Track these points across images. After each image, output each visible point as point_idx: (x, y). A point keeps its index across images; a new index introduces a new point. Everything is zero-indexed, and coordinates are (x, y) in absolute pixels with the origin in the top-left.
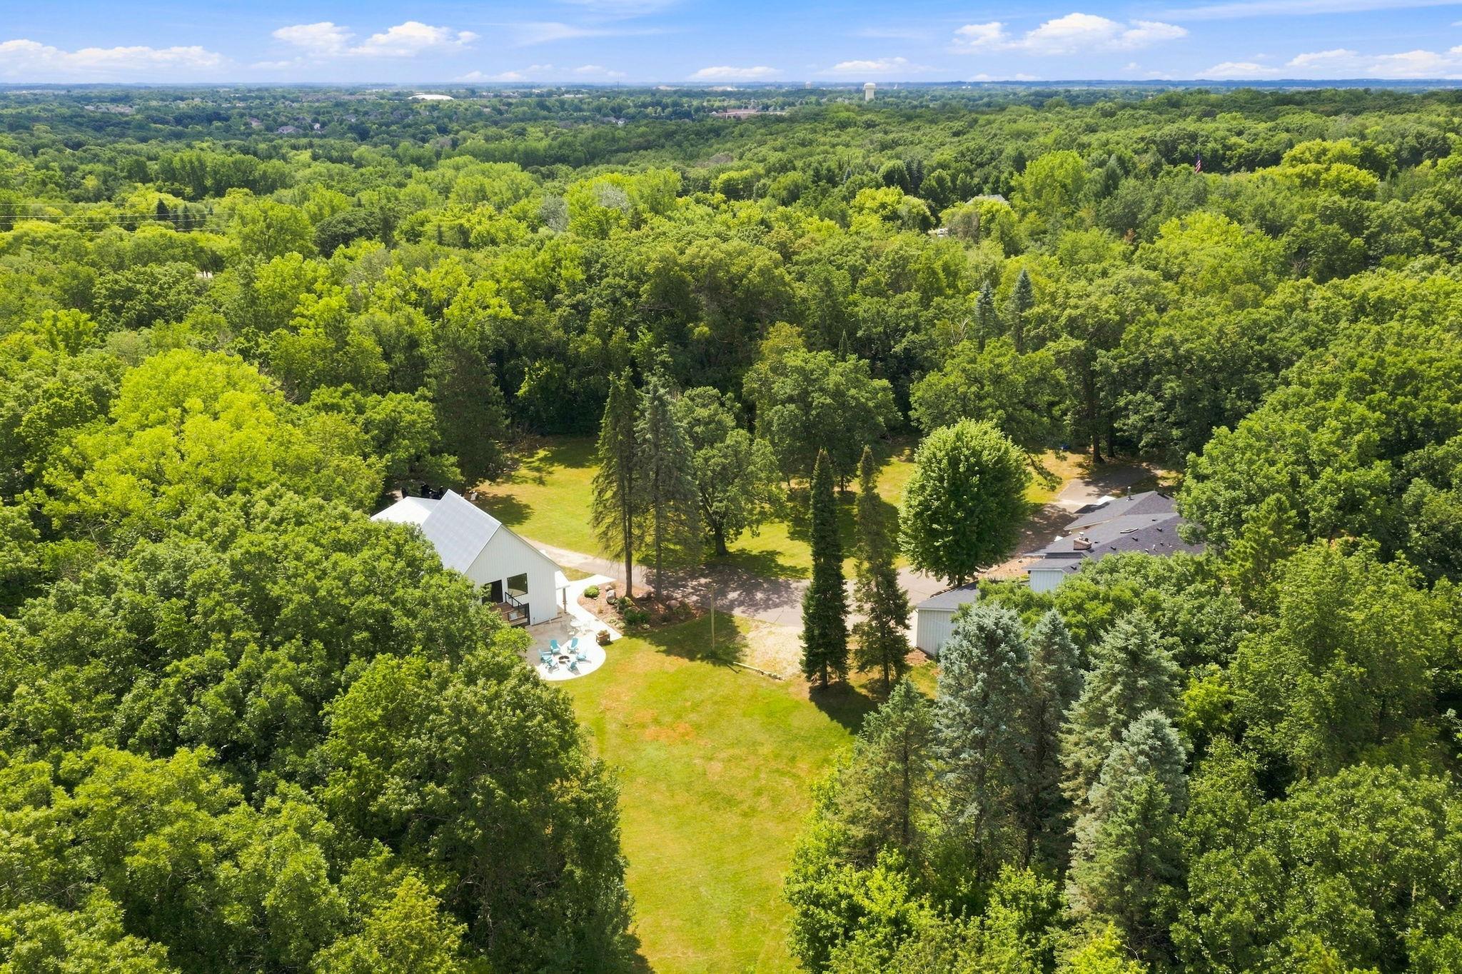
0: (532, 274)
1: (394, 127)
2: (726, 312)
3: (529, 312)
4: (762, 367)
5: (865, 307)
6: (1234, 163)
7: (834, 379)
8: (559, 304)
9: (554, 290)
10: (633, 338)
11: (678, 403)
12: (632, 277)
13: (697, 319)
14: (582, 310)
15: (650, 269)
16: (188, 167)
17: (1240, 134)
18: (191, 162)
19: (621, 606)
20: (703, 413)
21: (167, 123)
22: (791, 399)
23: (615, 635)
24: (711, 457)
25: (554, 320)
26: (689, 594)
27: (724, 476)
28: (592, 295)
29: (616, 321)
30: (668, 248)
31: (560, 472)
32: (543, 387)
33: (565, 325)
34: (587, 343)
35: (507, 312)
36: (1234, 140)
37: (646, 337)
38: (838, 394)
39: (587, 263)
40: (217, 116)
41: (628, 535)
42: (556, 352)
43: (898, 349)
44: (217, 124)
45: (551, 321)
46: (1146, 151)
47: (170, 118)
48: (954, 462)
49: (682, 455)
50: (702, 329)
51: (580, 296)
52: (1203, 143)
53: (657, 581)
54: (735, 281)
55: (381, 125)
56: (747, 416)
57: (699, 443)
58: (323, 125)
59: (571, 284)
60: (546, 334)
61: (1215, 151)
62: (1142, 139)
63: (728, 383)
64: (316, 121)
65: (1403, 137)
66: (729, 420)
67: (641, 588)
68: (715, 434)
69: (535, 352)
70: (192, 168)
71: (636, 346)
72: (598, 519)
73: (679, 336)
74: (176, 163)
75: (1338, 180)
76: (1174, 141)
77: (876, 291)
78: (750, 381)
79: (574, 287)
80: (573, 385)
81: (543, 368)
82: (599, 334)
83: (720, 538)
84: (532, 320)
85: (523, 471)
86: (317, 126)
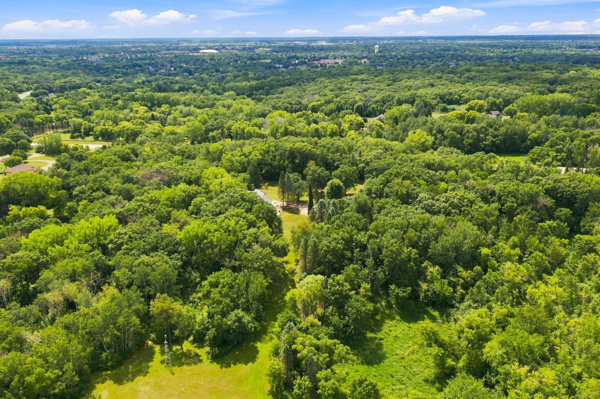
0: (265, 149)
2: (303, 157)
3: (265, 157)
4: (307, 169)
5: (330, 156)
6: (463, 102)
7: (319, 171)
8: (270, 155)
9: (269, 152)
10: (284, 162)
11: (291, 176)
12: (284, 150)
13: (296, 159)
14: (275, 156)
15: (288, 149)
19: (282, 207)
20: (295, 177)
21: (120, 68)
22: (311, 175)
23: (281, 211)
24: (296, 184)
26: (293, 206)
27: (299, 187)
28: (277, 153)
29: (281, 159)
30: (291, 145)
31: (270, 187)
32: (267, 172)
33: (271, 160)
34: (276, 163)
35: (260, 157)
37: (287, 162)
38: (319, 174)
39: (275, 146)
40: (137, 65)
41: (283, 196)
42: (270, 165)
43: (335, 164)
44: (137, 68)
45: (268, 158)
47: (121, 66)
48: (332, 185)
49: (292, 184)
50: (298, 161)
52: (453, 96)
53: (288, 204)
54: (304, 152)
55: (195, 69)
56: (304, 178)
57: (295, 182)
58: (175, 69)
59: (272, 151)
60: (268, 161)
61: (456, 98)
63: (301, 172)
64: (172, 67)
66: (300, 178)
67: (285, 204)
68: (297, 181)
69: (265, 164)
71: (285, 164)
72: (279, 194)
73: (293, 162)
74: (145, 96)
76: (445, 95)
77: (333, 153)
78: (305, 172)
79: (273, 152)
80: (273, 171)
81: (267, 168)
82: (278, 161)
83: (298, 198)
84: (265, 158)
85: (263, 187)
86: (172, 69)
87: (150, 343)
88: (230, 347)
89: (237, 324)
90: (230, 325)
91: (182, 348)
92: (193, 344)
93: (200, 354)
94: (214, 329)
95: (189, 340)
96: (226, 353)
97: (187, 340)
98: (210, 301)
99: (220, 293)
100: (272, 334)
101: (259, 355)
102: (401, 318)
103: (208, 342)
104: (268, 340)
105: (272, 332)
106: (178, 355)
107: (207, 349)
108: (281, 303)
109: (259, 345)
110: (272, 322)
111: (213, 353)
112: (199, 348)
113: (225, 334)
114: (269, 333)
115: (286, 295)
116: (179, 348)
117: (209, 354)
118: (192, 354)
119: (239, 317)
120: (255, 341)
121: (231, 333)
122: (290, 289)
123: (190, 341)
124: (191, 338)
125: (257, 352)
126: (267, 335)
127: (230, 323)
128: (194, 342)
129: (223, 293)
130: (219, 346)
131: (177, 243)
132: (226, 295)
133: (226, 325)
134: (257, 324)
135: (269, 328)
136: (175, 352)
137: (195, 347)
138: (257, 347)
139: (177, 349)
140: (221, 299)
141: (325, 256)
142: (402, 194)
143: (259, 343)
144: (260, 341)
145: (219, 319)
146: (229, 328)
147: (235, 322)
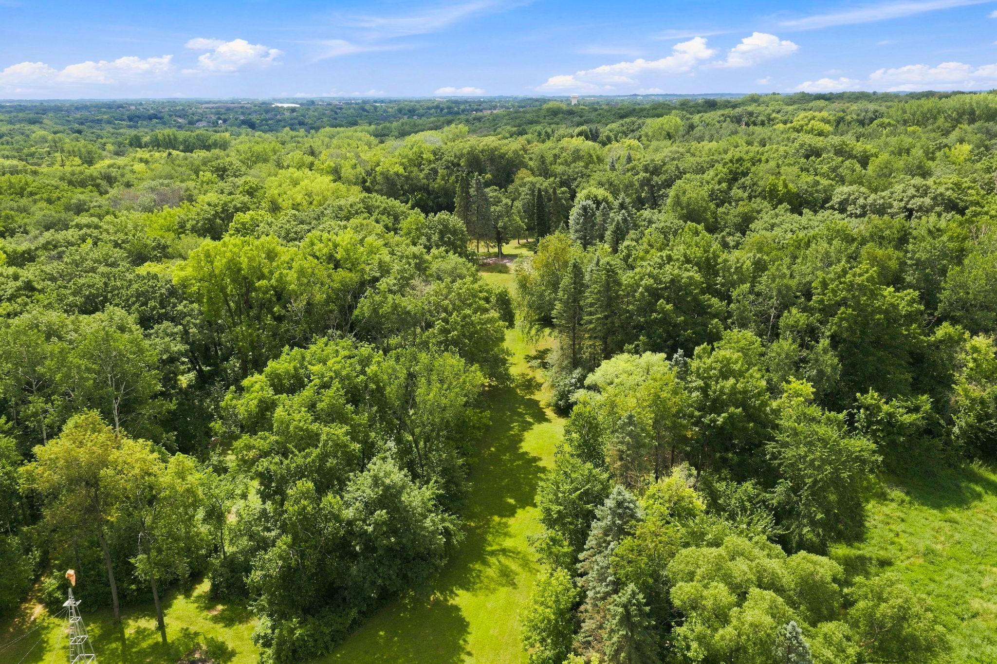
0: (411, 156)
1: (270, 122)
2: (499, 170)
3: (412, 172)
4: (516, 182)
8: (423, 170)
9: (421, 163)
12: (455, 156)
13: (486, 172)
14: (434, 171)
15: (465, 151)
16: (167, 139)
17: (778, 112)
18: (169, 136)
20: (493, 194)
21: (124, 120)
24: (496, 210)
25: (422, 176)
26: (490, 261)
28: (439, 165)
29: (451, 173)
34: (438, 184)
35: (402, 171)
36: (774, 115)
39: (435, 152)
40: (156, 117)
42: (424, 189)
44: (155, 121)
45: (420, 175)
46: (725, 121)
47: (125, 117)
50: (489, 176)
51: (433, 165)
52: (757, 117)
54: (502, 156)
55: (262, 121)
58: (225, 121)
59: (428, 160)
60: (419, 181)
62: (723, 115)
64: (219, 119)
65: (866, 112)
68: (496, 201)
69: (415, 188)
70: (170, 139)
74: (160, 137)
75: (812, 130)
76: (740, 116)
79: (430, 162)
80: (431, 203)
81: (419, 194)
82: (443, 179)
83: (500, 249)
84: (413, 175)
86: (220, 122)
87: (38, 611)
88: (353, 613)
89: (381, 514)
90: (350, 523)
91: (161, 627)
92: (209, 608)
93: (230, 646)
94: (287, 538)
95: (196, 593)
96: (338, 639)
97: (188, 594)
98: (274, 438)
99: (312, 407)
100: (502, 559)
101: (470, 638)
102: (907, 493)
103: (264, 600)
104: (492, 579)
105: (504, 551)
106: (143, 653)
107: (261, 624)
108: (512, 461)
109: (462, 599)
110: (496, 518)
111: (281, 643)
112: (228, 621)
113: (333, 562)
114: (493, 553)
115: (521, 441)
116: (152, 624)
117: (267, 644)
118: (198, 647)
119: (387, 488)
120: (445, 588)
121: (354, 556)
122: (531, 424)
123: (199, 597)
124: (205, 587)
125: (461, 626)
126: (485, 563)
127: (349, 513)
128: (213, 598)
129: (320, 406)
130: (307, 611)
131: (172, 292)
132: (334, 416)
133: (337, 518)
134: (450, 522)
135: (490, 538)
136: (133, 644)
137: (216, 620)
138: (457, 609)
139: (140, 632)
140: (315, 427)
141: (649, 307)
142: (789, 191)
143: (460, 592)
144: (466, 586)
145: (305, 495)
146: (350, 533)
147: (370, 507)
